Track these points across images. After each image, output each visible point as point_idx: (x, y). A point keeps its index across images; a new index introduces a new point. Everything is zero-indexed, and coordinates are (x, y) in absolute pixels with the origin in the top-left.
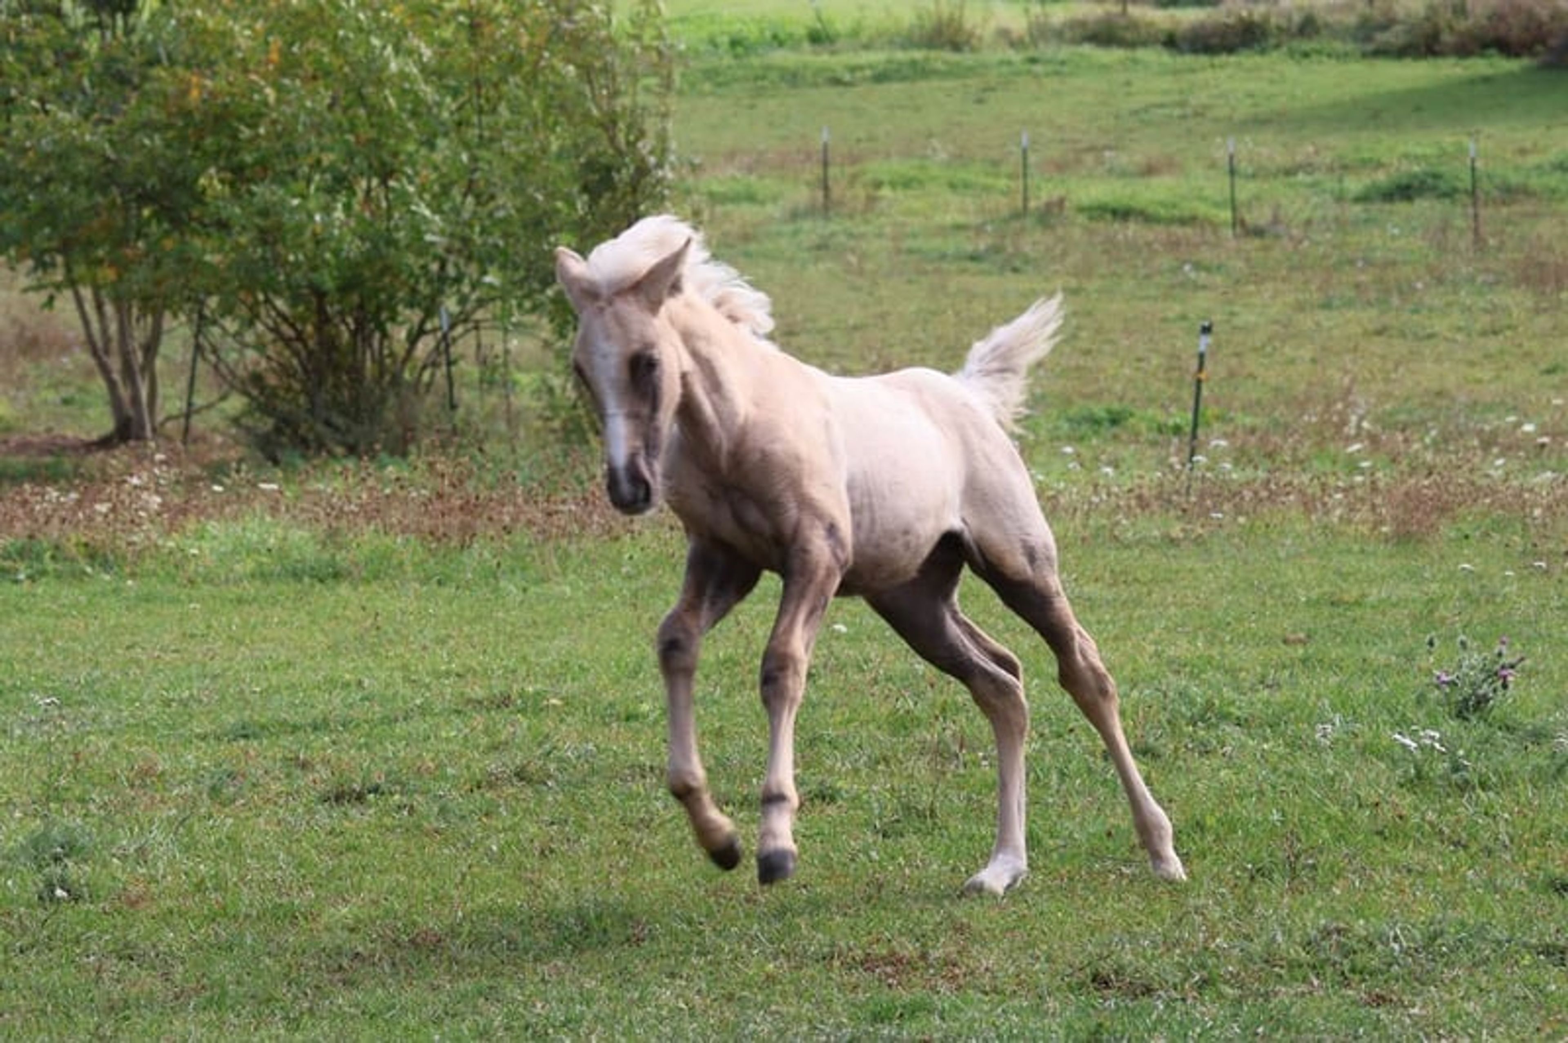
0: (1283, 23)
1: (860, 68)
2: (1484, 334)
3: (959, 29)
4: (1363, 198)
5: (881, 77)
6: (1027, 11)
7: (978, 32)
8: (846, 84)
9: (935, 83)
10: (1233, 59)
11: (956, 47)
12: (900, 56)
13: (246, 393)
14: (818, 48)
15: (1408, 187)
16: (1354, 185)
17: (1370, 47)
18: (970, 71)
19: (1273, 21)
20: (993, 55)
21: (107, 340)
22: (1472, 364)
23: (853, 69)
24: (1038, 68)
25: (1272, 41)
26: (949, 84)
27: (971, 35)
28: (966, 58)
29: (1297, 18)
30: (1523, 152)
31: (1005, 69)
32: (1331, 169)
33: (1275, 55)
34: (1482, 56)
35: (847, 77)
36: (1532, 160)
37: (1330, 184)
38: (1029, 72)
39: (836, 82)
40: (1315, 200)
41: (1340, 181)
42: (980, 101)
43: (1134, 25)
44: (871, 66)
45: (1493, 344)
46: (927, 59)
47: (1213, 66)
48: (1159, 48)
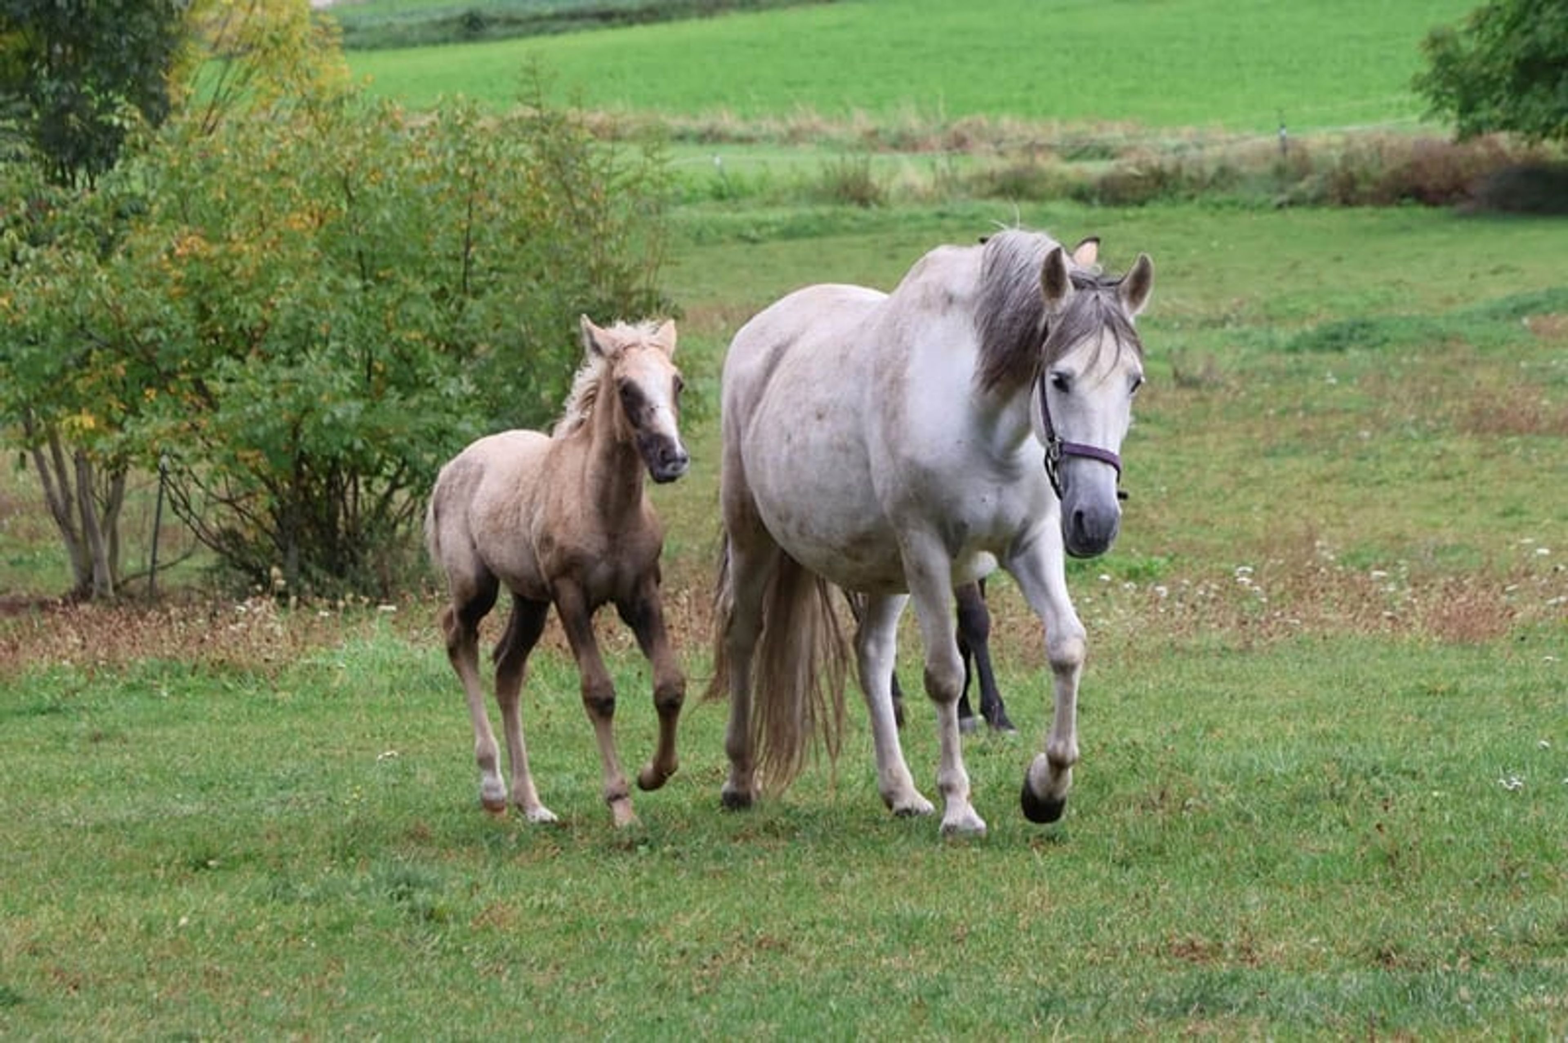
0: (1195, 174)
1: (767, 224)
2: (1434, 478)
3: (866, 184)
4: (1293, 349)
5: (789, 233)
6: (933, 165)
7: (885, 187)
8: (754, 241)
9: (846, 239)
10: (1144, 211)
11: (863, 202)
12: (807, 211)
13: (218, 549)
14: (720, 204)
15: (1336, 337)
16: (1283, 335)
17: (1284, 197)
18: (878, 226)
19: (1185, 172)
20: (899, 210)
21: (68, 499)
22: (1428, 508)
23: (759, 226)
24: (948, 223)
25: (1182, 194)
26: (859, 239)
27: (877, 192)
28: (873, 213)
29: (1211, 170)
30: (1450, 301)
31: (912, 225)
32: (1255, 320)
33: (1187, 208)
34: (1399, 205)
35: (753, 233)
36: (1459, 308)
37: (1259, 334)
38: (939, 227)
39: (742, 238)
40: (1244, 351)
41: (1269, 331)
42: (893, 257)
43: (1042, 177)
44: (777, 223)
45: (1445, 489)
46: (834, 215)
47: (1126, 218)
48: (1069, 201)
